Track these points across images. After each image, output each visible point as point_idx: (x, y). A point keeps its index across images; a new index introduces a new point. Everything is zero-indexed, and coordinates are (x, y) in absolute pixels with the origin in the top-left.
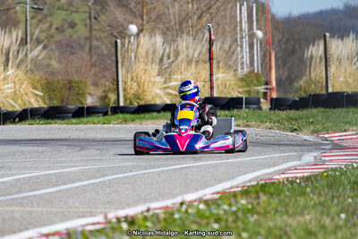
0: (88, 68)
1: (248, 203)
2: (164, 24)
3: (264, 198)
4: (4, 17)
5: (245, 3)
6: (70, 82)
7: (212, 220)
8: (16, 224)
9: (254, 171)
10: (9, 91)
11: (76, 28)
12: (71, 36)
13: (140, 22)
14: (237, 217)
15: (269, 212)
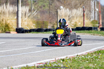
0: (49, 18)
1: (96, 56)
2: (70, 6)
3: (100, 54)
4: (25, 3)
5: (93, 1)
6: (43, 22)
7: (86, 60)
8: (30, 60)
9: (97, 47)
10: (26, 24)
11: (45, 7)
12: (44, 9)
13: (64, 5)
14: (93, 59)
15: (102, 58)
